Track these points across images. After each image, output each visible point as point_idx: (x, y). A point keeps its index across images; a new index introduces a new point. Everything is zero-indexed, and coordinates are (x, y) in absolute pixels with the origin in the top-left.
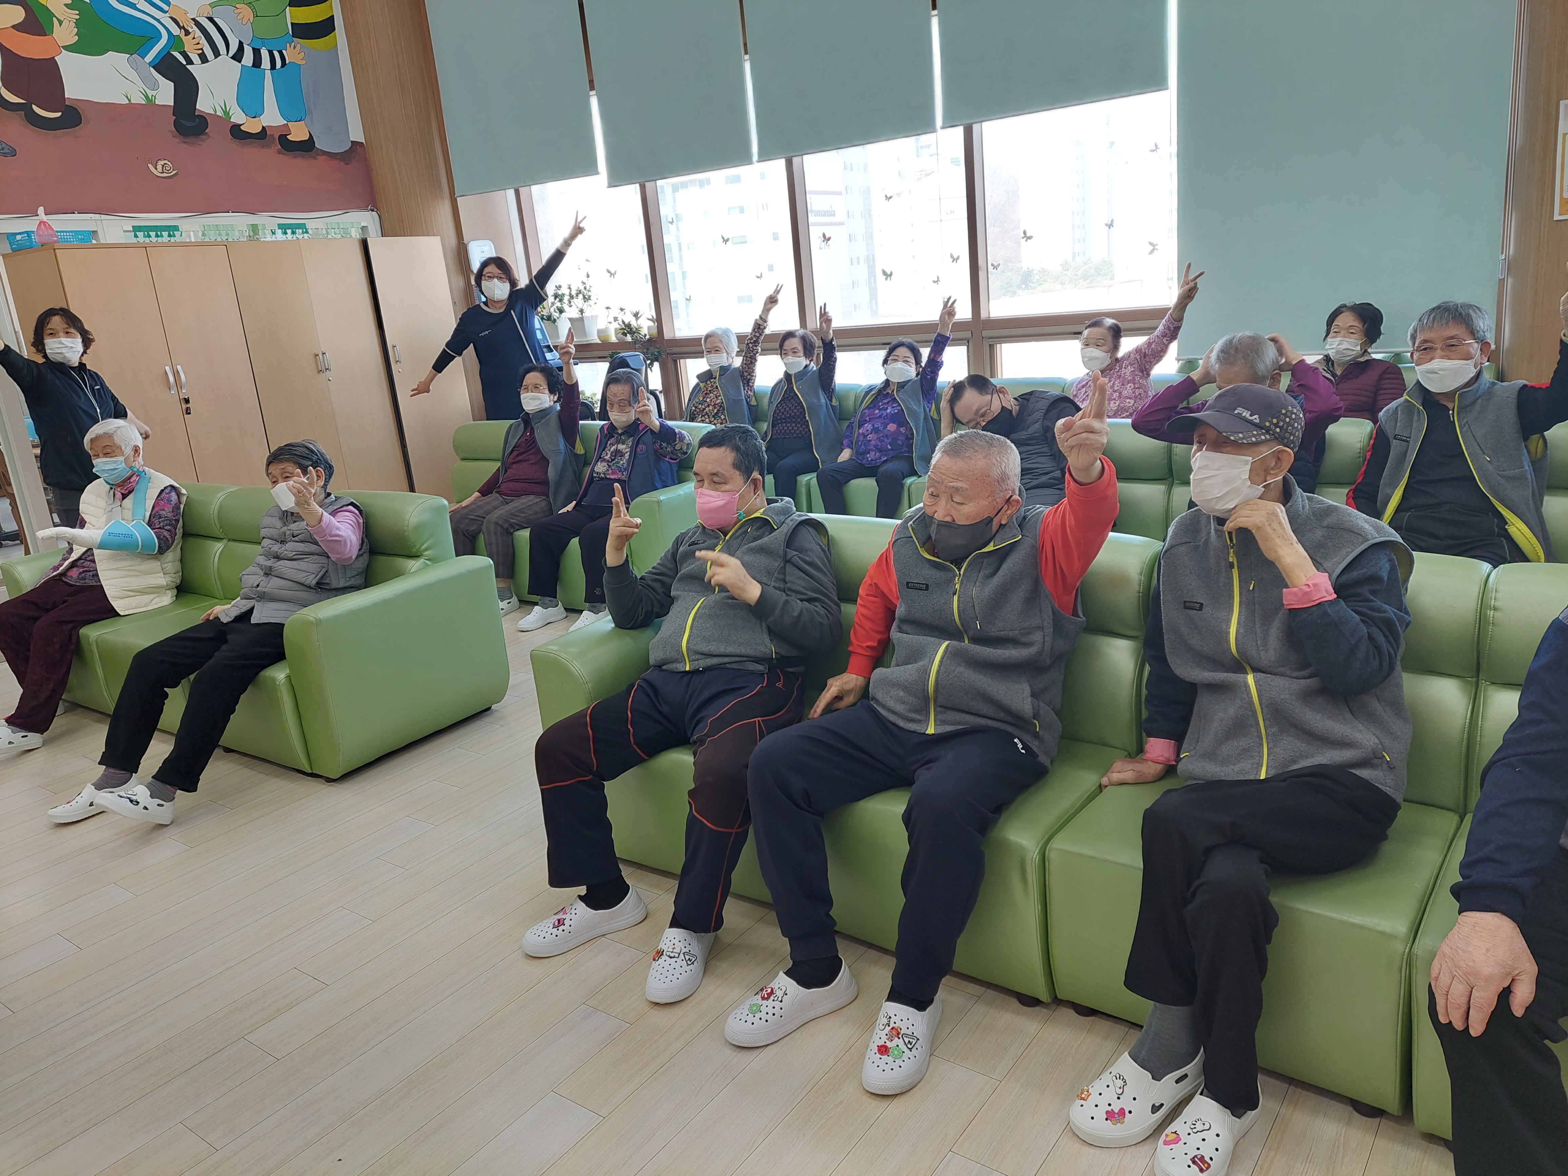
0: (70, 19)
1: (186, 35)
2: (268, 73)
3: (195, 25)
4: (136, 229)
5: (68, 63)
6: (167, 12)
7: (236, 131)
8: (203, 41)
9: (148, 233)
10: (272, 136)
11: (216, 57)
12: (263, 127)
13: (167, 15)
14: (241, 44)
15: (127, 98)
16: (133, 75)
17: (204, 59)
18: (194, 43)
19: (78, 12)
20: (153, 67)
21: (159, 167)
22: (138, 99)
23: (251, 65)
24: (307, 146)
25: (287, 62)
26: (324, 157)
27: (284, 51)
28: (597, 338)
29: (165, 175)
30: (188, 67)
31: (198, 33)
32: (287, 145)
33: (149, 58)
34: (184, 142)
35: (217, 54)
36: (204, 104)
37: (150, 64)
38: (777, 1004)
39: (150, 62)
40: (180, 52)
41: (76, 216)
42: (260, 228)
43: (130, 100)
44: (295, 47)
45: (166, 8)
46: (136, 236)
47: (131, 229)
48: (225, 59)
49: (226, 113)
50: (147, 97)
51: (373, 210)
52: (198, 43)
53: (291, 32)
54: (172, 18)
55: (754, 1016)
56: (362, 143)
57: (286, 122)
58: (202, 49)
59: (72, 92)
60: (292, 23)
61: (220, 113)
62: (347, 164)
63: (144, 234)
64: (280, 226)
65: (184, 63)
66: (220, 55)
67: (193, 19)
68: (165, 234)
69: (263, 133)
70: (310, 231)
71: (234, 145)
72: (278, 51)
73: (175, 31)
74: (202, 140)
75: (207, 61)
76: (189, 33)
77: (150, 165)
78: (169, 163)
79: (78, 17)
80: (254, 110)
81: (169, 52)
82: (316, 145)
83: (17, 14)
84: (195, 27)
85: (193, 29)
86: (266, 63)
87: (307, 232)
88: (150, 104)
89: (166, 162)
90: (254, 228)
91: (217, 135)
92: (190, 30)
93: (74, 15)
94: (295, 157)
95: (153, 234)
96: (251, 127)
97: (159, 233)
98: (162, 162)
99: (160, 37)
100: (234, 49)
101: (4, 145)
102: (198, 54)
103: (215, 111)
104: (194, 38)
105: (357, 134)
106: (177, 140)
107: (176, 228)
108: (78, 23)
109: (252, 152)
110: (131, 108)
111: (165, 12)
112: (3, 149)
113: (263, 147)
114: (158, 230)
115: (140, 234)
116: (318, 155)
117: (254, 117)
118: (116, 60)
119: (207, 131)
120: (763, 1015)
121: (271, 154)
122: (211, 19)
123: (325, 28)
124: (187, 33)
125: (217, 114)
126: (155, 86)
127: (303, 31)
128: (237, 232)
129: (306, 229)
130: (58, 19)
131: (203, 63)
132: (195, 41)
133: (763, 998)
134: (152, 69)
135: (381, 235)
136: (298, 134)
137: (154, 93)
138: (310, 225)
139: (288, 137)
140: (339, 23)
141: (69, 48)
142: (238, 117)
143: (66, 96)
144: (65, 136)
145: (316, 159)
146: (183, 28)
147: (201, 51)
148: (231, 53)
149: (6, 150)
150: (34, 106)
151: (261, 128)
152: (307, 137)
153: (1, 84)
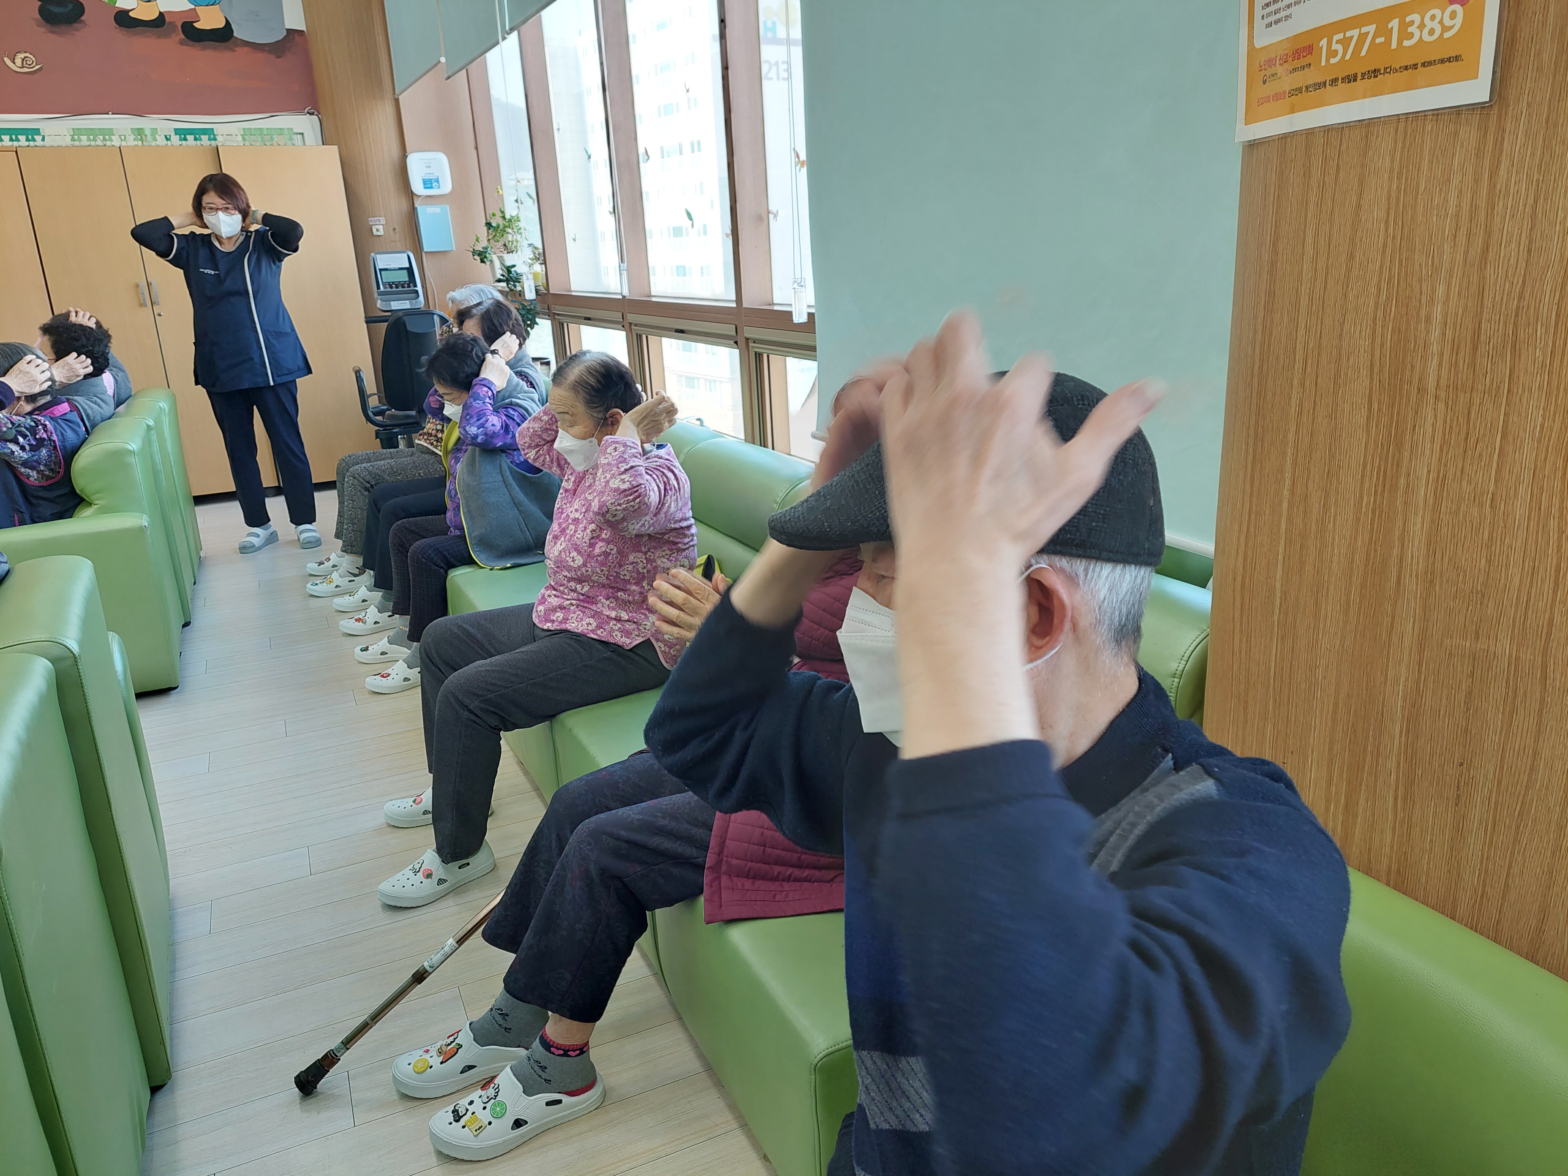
7: (123, 18)
9: (16, 137)
10: (172, 23)
12: (160, 13)
21: (18, 61)
24: (222, 35)
26: (246, 49)
29: (25, 70)
32: (193, 34)
34: (52, 32)
42: (149, 132)
51: (310, 114)
56: (303, 31)
57: (193, 7)
62: (279, 57)
64: (178, 131)
68: (22, 138)
69: (161, 20)
70: (220, 138)
74: (77, 30)
77: (6, 59)
78: (31, 56)
82: (235, 34)
87: (215, 139)
89: (28, 54)
90: (140, 132)
91: (96, 23)
94: (204, 49)
96: (146, 13)
98: (23, 55)
105: (295, 20)
106: (43, 29)
107: (37, 131)
109: (144, 43)
113: (159, 37)
114: (12, 132)
119: (83, 18)
121: (170, 45)
129: (215, 135)
136: (210, 20)
138: (219, 129)
139: (195, 24)
145: (234, 51)
151: (157, 15)
152: (222, 24)
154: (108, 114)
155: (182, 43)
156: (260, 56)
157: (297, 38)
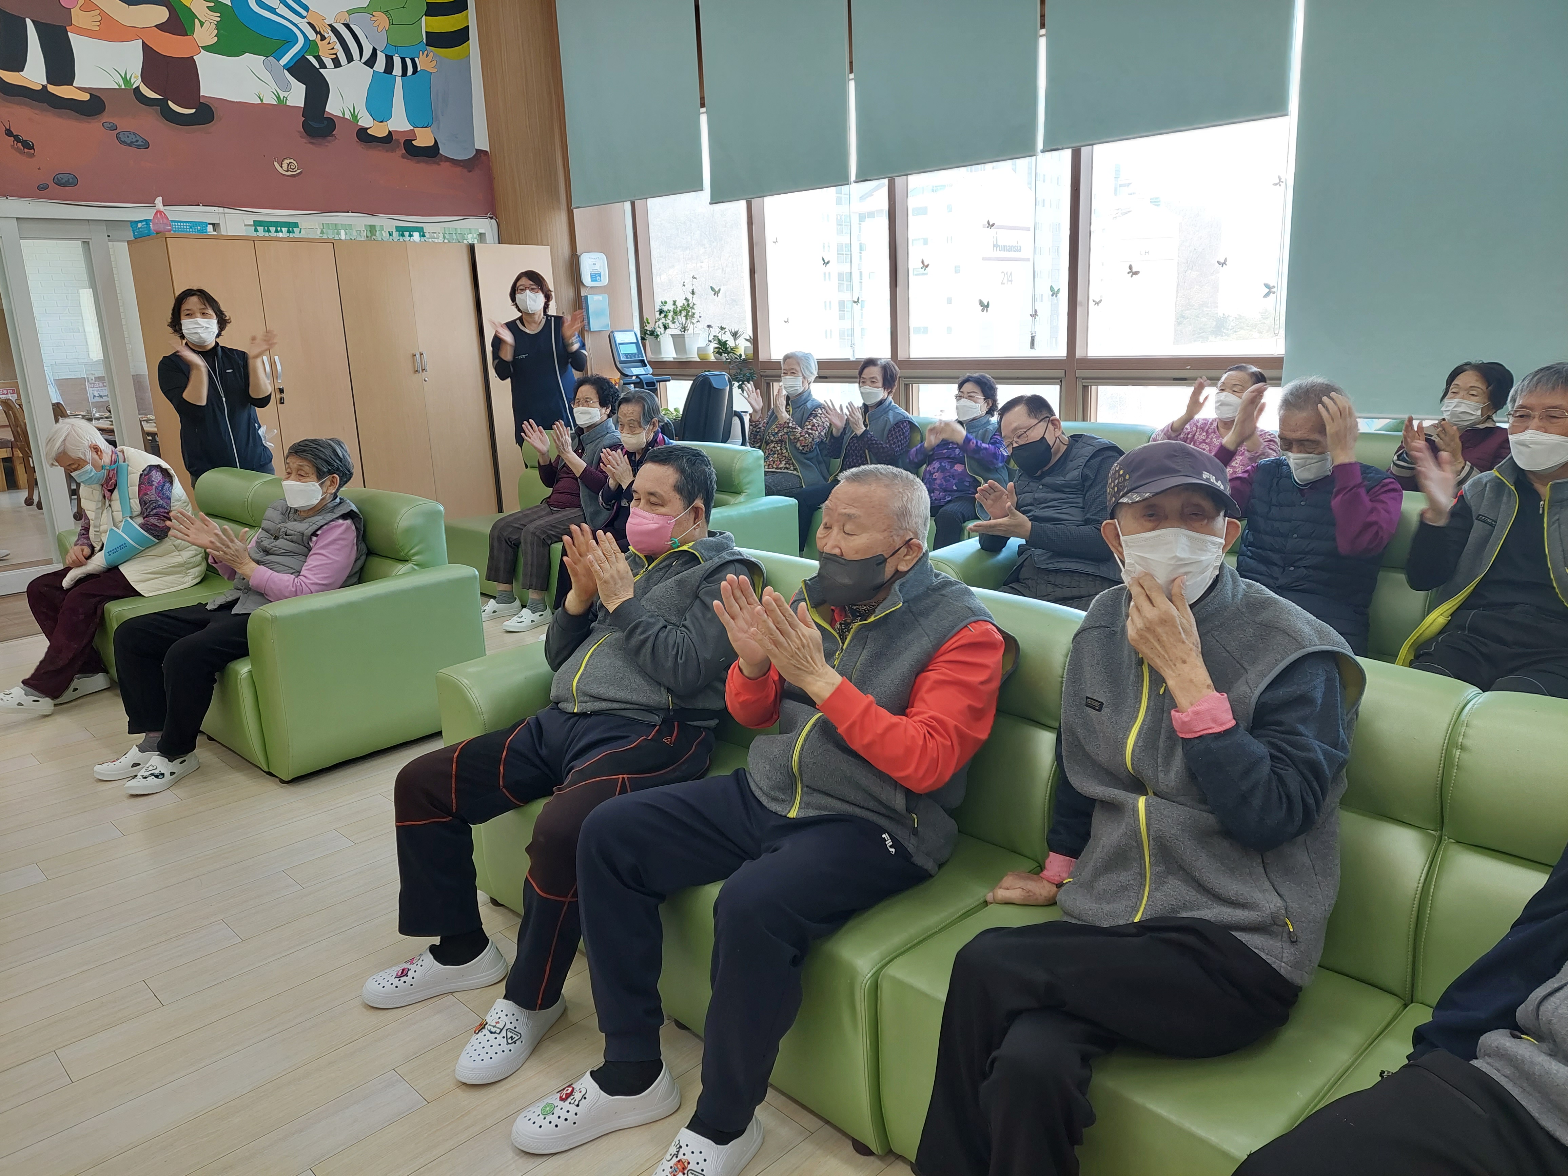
0: (211, 21)
1: (321, 40)
2: (399, 80)
3: (332, 30)
4: (257, 224)
5: (206, 63)
6: (305, 17)
7: (363, 135)
8: (338, 46)
9: (268, 228)
10: (397, 140)
11: (349, 62)
12: (389, 131)
13: (305, 20)
14: (375, 51)
15: (260, 98)
16: (267, 77)
17: (337, 63)
18: (329, 48)
19: (219, 15)
20: (287, 70)
21: (285, 166)
22: (270, 100)
23: (383, 71)
24: (432, 152)
25: (419, 69)
26: (447, 163)
27: (416, 59)
28: (696, 356)
29: (290, 173)
30: (321, 70)
31: (334, 39)
32: (412, 150)
33: (284, 60)
34: (310, 143)
35: (350, 59)
36: (333, 107)
37: (284, 66)
38: (574, 1109)
39: (285, 65)
40: (314, 57)
41: (201, 208)
42: (378, 229)
43: (262, 100)
44: (427, 56)
45: (304, 13)
46: (256, 230)
47: (252, 223)
48: (357, 64)
49: (354, 116)
50: (278, 97)
51: (492, 218)
52: (333, 48)
53: (424, 41)
54: (309, 23)
55: (545, 1118)
56: (487, 152)
57: (412, 128)
58: (336, 54)
59: (207, 90)
60: (426, 32)
61: (348, 116)
62: (470, 171)
63: (264, 229)
64: (398, 229)
65: (318, 66)
66: (353, 60)
67: (330, 25)
68: (284, 230)
69: (389, 138)
70: (427, 235)
71: (359, 148)
72: (411, 59)
73: (312, 35)
74: (329, 142)
75: (341, 66)
76: (325, 38)
77: (276, 164)
78: (294, 162)
79: (219, 19)
80: (382, 113)
81: (303, 56)
82: (440, 152)
83: (161, 14)
84: (330, 32)
85: (330, 35)
86: (397, 70)
87: (424, 236)
88: (281, 106)
89: (292, 161)
90: (372, 229)
91: (343, 137)
92: (326, 35)
93: (215, 17)
94: (418, 162)
95: (273, 229)
96: (379, 131)
97: (279, 229)
98: (288, 161)
99: (296, 40)
100: (367, 54)
101: (138, 138)
102: (332, 59)
103: (344, 114)
104: (329, 43)
105: (482, 142)
106: (304, 140)
107: (296, 225)
108: (218, 25)
109: (377, 155)
110: (262, 108)
111: (303, 17)
112: (137, 141)
113: (387, 151)
114: (278, 225)
115: (260, 229)
116: (441, 161)
117: (382, 122)
118: (252, 61)
119: (334, 133)
120: (554, 1118)
121: (396, 158)
122: (347, 26)
123: (460, 37)
124: (323, 38)
125: (346, 117)
126: (288, 88)
127: (436, 40)
128: (354, 231)
129: (424, 233)
130: (199, 20)
131: (335, 67)
132: (330, 46)
133: (561, 1099)
134: (286, 72)
135: (497, 242)
136: (424, 139)
137: (286, 94)
138: (427, 228)
139: (413, 142)
140: (473, 33)
141: (208, 49)
142: (366, 121)
143: (201, 94)
144: (197, 132)
146: (320, 33)
147: (335, 56)
148: (364, 59)
149: (140, 143)
150: (170, 103)
151: (387, 133)
152: (432, 143)
153: (140, 80)
154: (349, 212)
155: (403, 157)
156: (458, 170)
157: (483, 157)
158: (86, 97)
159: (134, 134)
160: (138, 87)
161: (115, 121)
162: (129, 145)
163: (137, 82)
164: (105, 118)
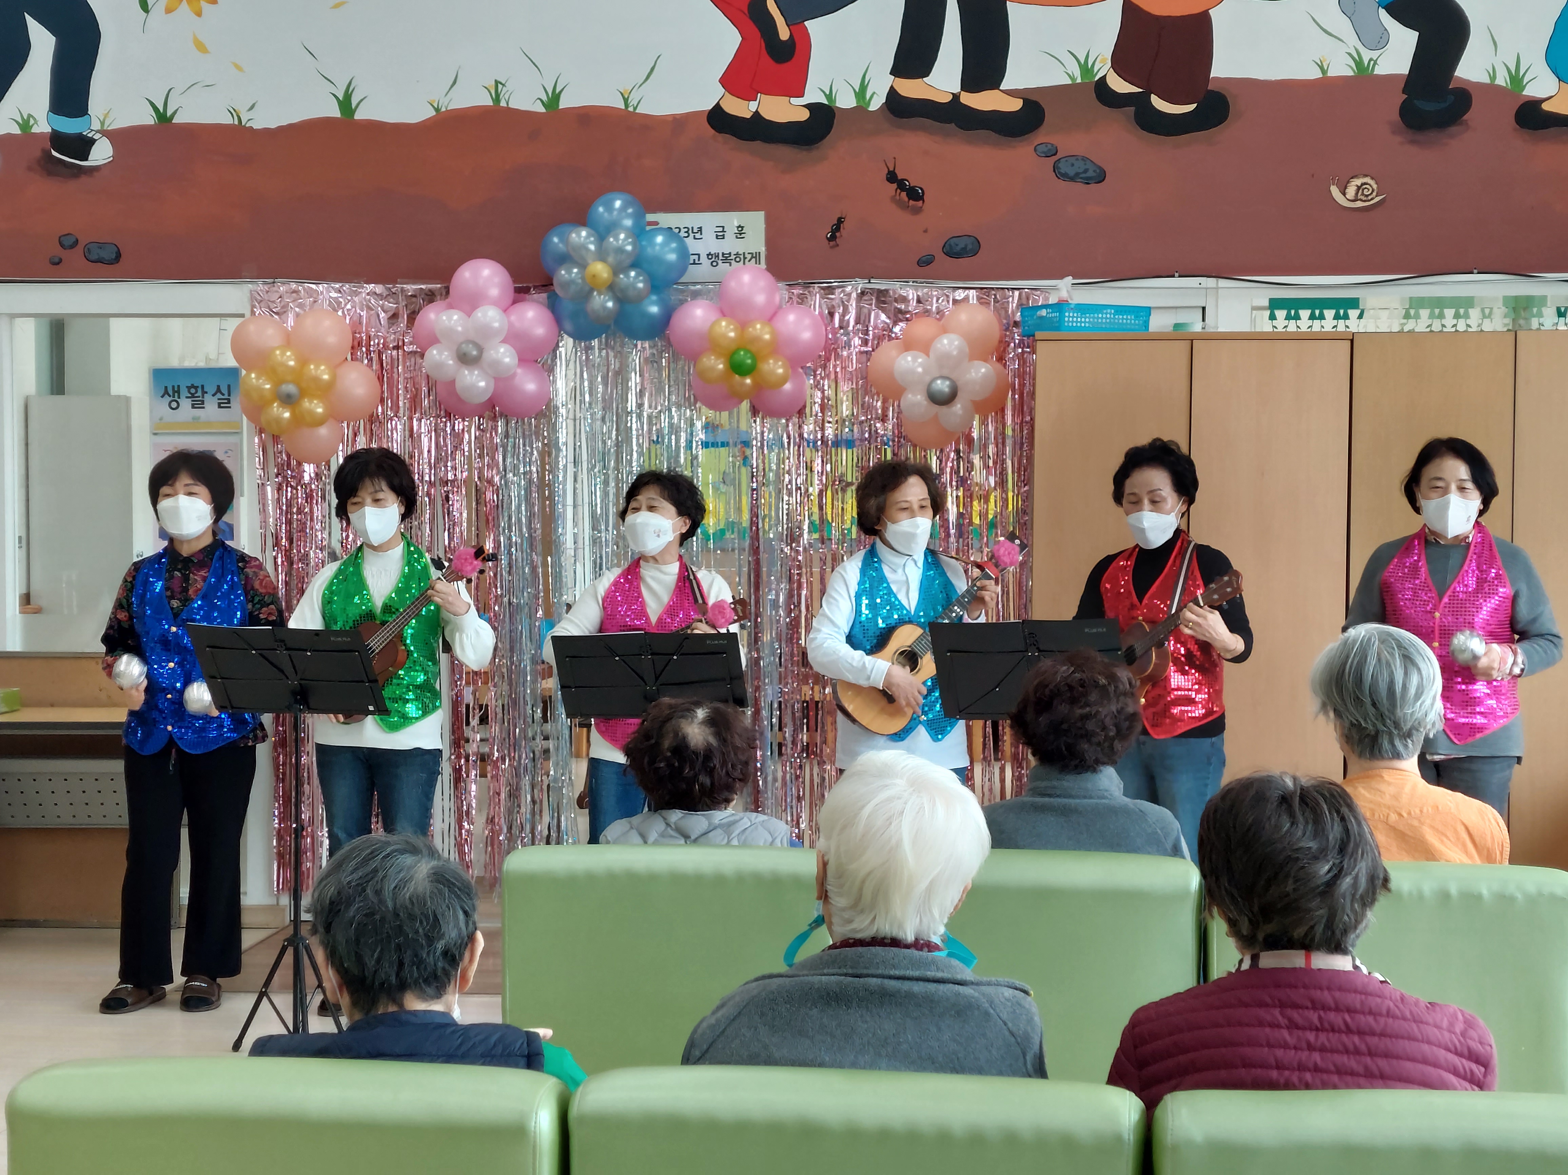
4: (1274, 305)
5: (1229, 19)
7: (1529, 114)
9: (1297, 312)
15: (1322, 68)
21: (1351, 191)
22: (1342, 69)
29: (1359, 204)
34: (1413, 142)
36: (1473, 66)
41: (1176, 281)
42: (1533, 302)
43: (1325, 73)
46: (1272, 317)
47: (1266, 305)
49: (1516, 79)
50: (1359, 63)
59: (1224, 66)
61: (1502, 81)
63: (1289, 314)
68: (1329, 314)
71: (1518, 142)
74: (1453, 137)
77: (1334, 188)
78: (1372, 182)
88: (1363, 78)
89: (1367, 180)
90: (1520, 303)
91: (1485, 123)
95: (1305, 314)
97: (1318, 312)
98: (1358, 182)
101: (1089, 165)
103: (1494, 79)
106: (1399, 138)
107: (1354, 304)
109: (1555, 153)
110: (1322, 85)
112: (1086, 171)
114: (1317, 305)
115: (1281, 314)
119: (1465, 118)
125: (1498, 82)
126: (1382, 42)
142: (1541, 86)
143: (1212, 75)
144: (1194, 144)
149: (1091, 173)
150: (1154, 98)
153: (1110, 64)
154: (1472, 273)
158: (1015, 105)
159: (1084, 159)
160: (1104, 77)
161: (1055, 139)
162: (1072, 179)
163: (1103, 68)
164: (1041, 137)
